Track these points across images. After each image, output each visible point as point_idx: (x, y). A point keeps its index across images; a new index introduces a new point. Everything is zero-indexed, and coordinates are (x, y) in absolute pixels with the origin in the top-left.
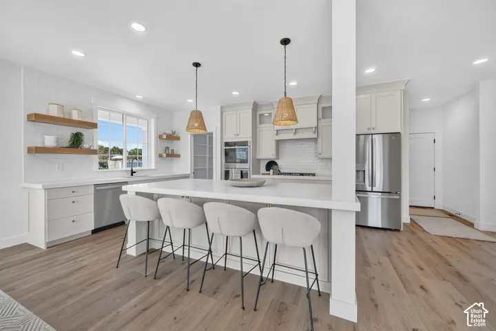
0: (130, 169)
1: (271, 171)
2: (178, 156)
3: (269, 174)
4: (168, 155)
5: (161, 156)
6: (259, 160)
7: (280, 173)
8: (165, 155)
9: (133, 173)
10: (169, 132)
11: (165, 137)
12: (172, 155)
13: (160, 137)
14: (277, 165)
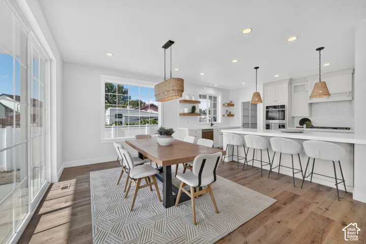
0: (210, 123)
1: (305, 126)
2: (233, 115)
3: (303, 127)
4: (228, 115)
5: (224, 116)
6: (293, 117)
7: (312, 127)
8: (226, 115)
9: (212, 125)
10: (229, 102)
11: (226, 105)
12: (230, 115)
13: (224, 105)
14: (310, 121)
